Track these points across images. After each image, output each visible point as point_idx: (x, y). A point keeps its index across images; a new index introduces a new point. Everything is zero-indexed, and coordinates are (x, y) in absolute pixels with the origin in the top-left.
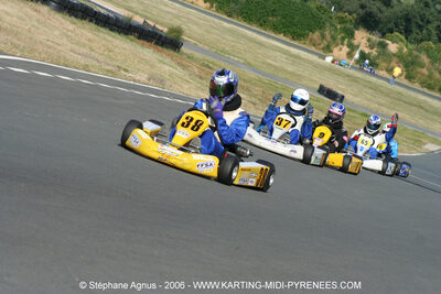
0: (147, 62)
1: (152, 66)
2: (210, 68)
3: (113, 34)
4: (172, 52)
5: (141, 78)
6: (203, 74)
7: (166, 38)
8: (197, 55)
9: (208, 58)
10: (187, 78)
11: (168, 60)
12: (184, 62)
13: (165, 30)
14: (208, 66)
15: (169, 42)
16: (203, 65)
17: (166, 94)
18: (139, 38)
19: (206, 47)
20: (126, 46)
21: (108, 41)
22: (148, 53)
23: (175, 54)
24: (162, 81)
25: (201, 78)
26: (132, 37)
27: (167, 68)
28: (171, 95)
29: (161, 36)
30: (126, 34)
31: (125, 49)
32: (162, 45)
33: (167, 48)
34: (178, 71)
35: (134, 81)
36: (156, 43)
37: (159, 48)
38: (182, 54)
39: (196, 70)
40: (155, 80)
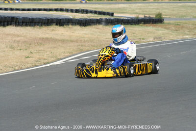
0: (151, 32)
1: (154, 33)
2: (179, 25)
3: (132, 26)
4: (160, 24)
5: (151, 39)
6: (177, 29)
7: (156, 19)
8: (172, 22)
9: (178, 21)
10: (171, 33)
11: (160, 28)
12: (167, 27)
13: (154, 16)
14: (178, 25)
15: (157, 21)
16: (175, 25)
17: (163, 42)
18: (144, 24)
19: (175, 17)
20: (140, 29)
21: (132, 30)
22: (150, 28)
23: (162, 25)
24: (160, 38)
25: (177, 30)
26: (141, 24)
27: (161, 32)
28: (166, 42)
29: (153, 19)
30: (138, 24)
31: (139, 30)
32: (155, 23)
33: (158, 23)
34: (166, 31)
35: (148, 42)
36: (153, 23)
37: (154, 24)
38: (165, 23)
39: (173, 28)
40: (157, 38)
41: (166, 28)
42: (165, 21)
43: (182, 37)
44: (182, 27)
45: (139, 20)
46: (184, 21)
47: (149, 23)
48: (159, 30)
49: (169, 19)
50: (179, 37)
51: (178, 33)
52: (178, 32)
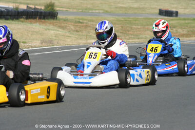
0: (37, 32)
1: (42, 34)
2: (82, 23)
4: (51, 21)
5: (36, 44)
6: (78, 29)
7: (45, 13)
8: (70, 17)
9: (78, 17)
10: (68, 34)
11: (51, 27)
12: (63, 25)
13: (43, 8)
15: (48, 14)
16: (76, 22)
17: (55, 49)
18: (27, 18)
19: (75, 10)
20: (19, 27)
22: (36, 26)
23: (55, 21)
24: (51, 42)
25: (77, 31)
26: (22, 19)
27: (52, 32)
28: (59, 49)
29: (41, 13)
30: (17, 19)
31: (19, 29)
32: (44, 18)
33: (48, 19)
34: (61, 32)
35: (32, 47)
36: (40, 18)
37: (43, 21)
38: (59, 20)
39: (72, 27)
40: (46, 42)
41: (60, 27)
42: (59, 16)
43: (84, 42)
44: (86, 26)
45: (18, 13)
46: (89, 18)
47: (35, 18)
48: (49, 30)
49: (66, 13)
50: (80, 41)
51: (79, 35)
52: (80, 33)
